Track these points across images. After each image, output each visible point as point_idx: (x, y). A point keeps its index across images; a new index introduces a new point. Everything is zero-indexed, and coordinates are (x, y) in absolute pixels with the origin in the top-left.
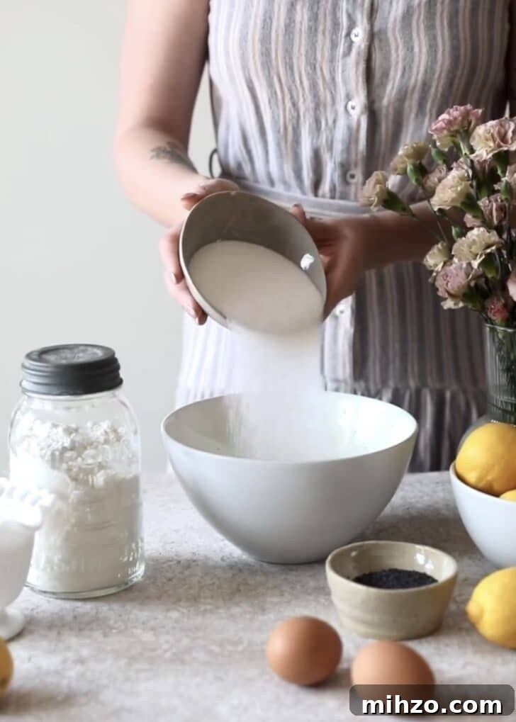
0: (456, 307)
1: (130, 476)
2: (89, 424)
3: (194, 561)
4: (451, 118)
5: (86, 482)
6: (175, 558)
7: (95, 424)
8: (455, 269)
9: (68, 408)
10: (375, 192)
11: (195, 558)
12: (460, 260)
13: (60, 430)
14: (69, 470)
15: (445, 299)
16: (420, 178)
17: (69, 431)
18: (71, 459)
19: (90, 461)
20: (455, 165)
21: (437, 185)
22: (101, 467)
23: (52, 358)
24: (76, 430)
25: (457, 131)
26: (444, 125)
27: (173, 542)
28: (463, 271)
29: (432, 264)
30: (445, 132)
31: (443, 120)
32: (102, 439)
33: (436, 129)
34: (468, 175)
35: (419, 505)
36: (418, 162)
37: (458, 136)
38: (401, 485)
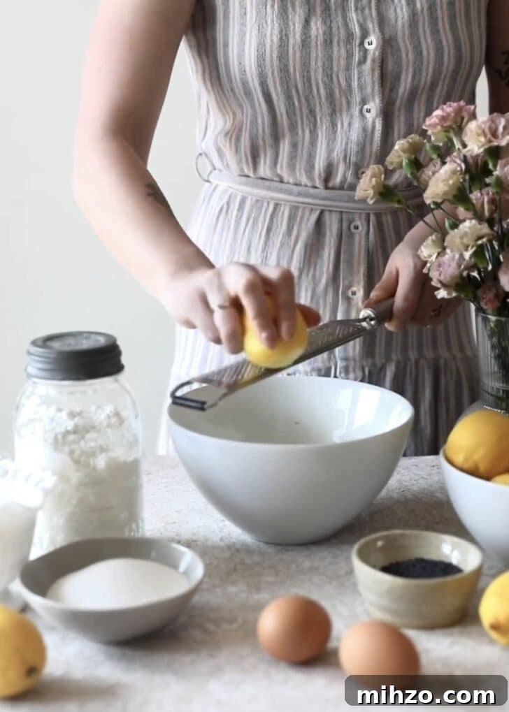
0: (449, 297)
1: (131, 459)
2: (93, 408)
3: (194, 541)
4: (445, 114)
5: (88, 465)
6: (176, 538)
7: (98, 408)
8: (449, 260)
9: (72, 393)
10: (371, 186)
11: (194, 538)
12: (452, 251)
13: (64, 415)
14: (72, 452)
15: (438, 289)
16: (415, 171)
17: (72, 415)
18: (74, 442)
19: (93, 444)
20: (448, 159)
21: (430, 178)
22: (103, 449)
23: (56, 345)
24: (80, 414)
25: (450, 127)
26: (437, 121)
27: (174, 523)
28: (455, 262)
29: (426, 255)
30: (439, 127)
31: (436, 116)
32: (105, 423)
33: (430, 125)
34: (461, 169)
35: (415, 488)
36: (413, 156)
37: (451, 132)
38: (398, 469)
